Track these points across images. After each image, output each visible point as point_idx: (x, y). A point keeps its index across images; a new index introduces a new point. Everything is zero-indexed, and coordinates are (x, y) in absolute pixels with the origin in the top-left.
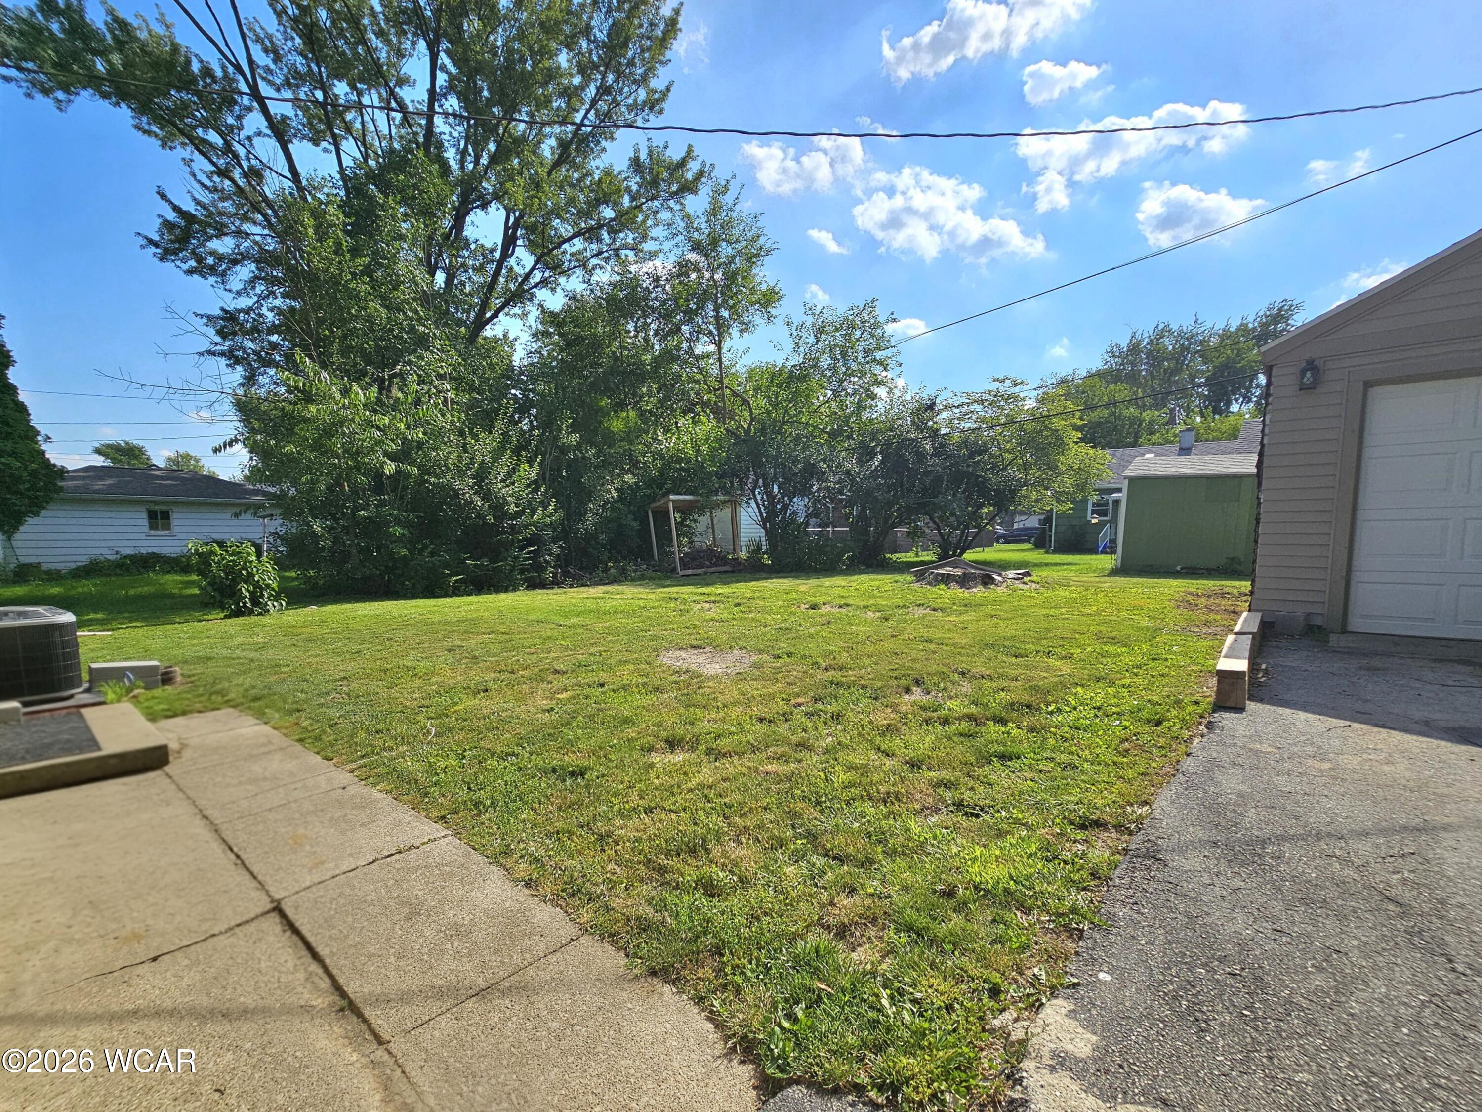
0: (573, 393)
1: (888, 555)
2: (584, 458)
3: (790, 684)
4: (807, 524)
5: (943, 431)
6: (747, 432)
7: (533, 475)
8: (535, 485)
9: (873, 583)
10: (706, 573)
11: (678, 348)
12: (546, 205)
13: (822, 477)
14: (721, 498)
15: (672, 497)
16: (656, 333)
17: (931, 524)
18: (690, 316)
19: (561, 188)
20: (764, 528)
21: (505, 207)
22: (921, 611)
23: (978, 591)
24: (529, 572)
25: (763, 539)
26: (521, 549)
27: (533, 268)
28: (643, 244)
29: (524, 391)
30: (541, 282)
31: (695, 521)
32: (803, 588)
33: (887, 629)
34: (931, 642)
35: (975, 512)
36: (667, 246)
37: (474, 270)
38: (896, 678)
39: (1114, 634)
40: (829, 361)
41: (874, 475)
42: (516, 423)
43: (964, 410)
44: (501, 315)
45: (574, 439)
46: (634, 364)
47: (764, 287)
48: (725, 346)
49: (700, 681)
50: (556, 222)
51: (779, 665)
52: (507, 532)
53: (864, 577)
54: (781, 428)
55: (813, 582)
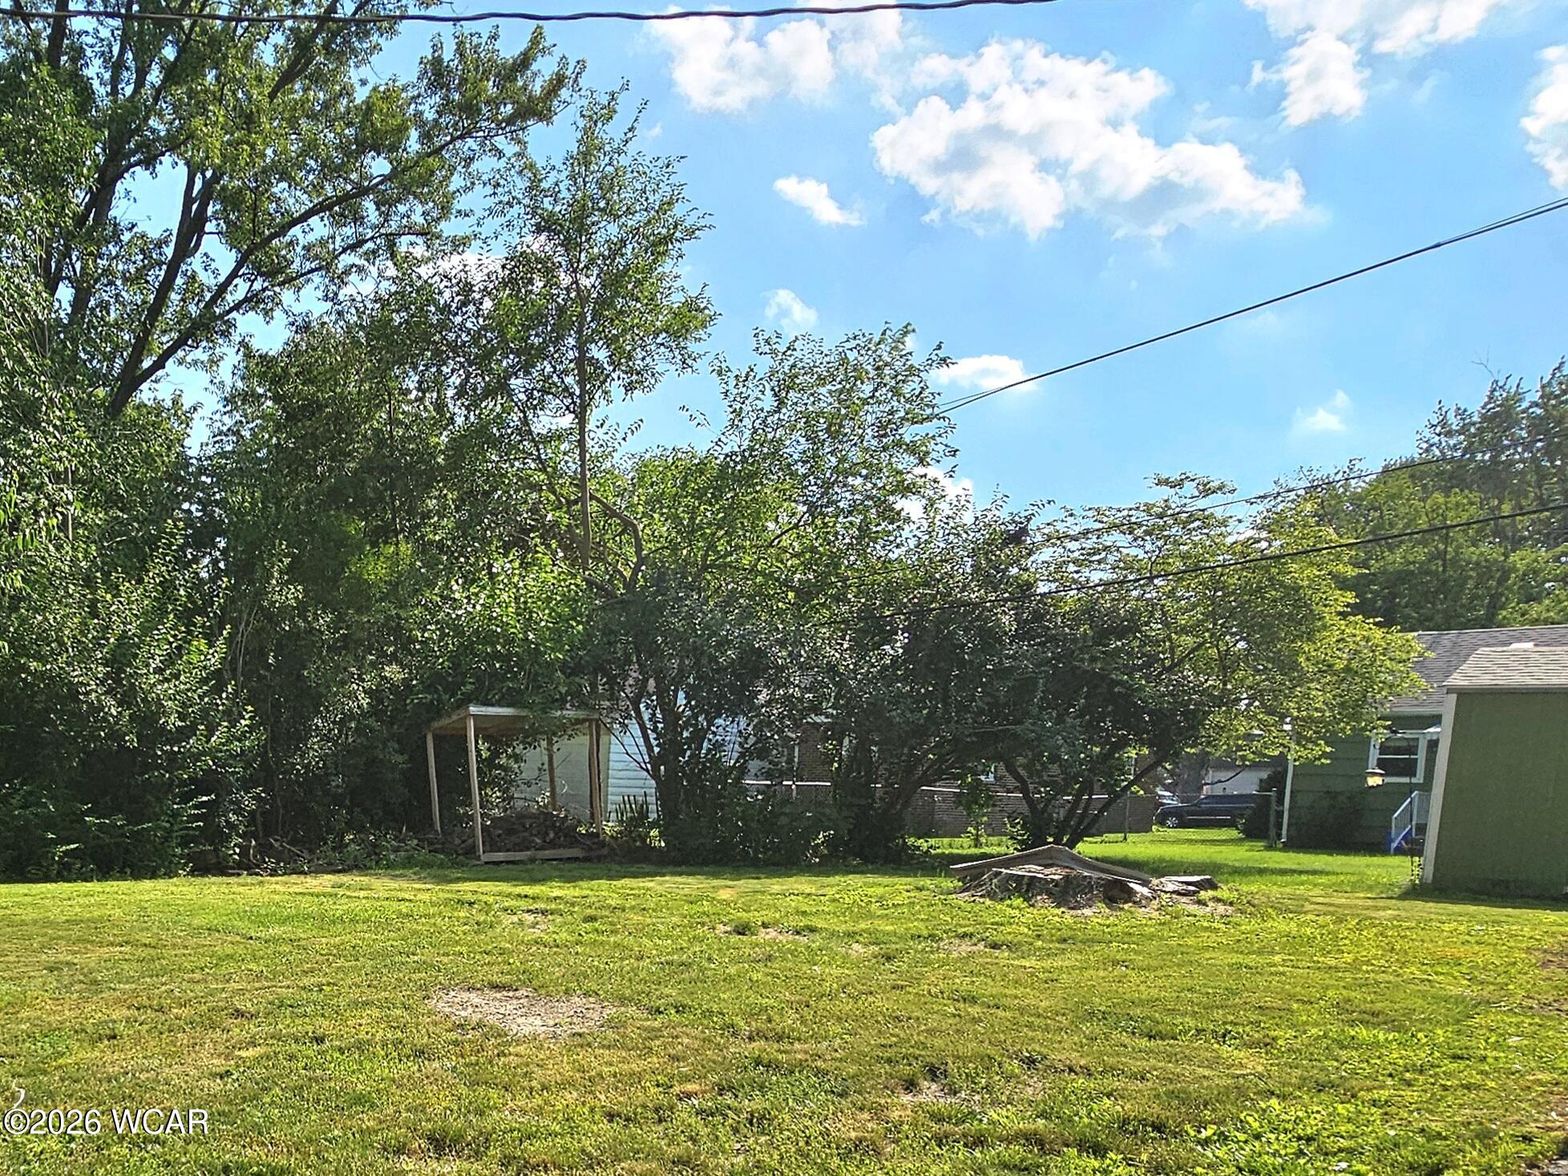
0: (296, 507)
1: (910, 841)
2: (311, 630)
3: (675, 1058)
4: (743, 771)
5: (1042, 588)
6: (630, 585)
7: (214, 661)
8: (216, 680)
9: (870, 891)
10: (532, 860)
11: (499, 420)
12: (263, 156)
13: (777, 680)
14: (570, 713)
15: (473, 709)
16: (461, 392)
17: (1011, 782)
18: (529, 358)
19: (293, 122)
20: (655, 775)
21: (188, 164)
22: (965, 947)
23: (1096, 915)
24: (197, 844)
25: (652, 799)
26: (186, 798)
27: (234, 274)
28: (443, 225)
29: (204, 504)
30: (246, 300)
31: (517, 758)
32: (724, 895)
33: (886, 975)
34: (973, 1000)
35: (1105, 757)
36: (492, 225)
37: (125, 280)
38: (889, 1061)
39: (1378, 1006)
40: (804, 444)
41: (887, 674)
42: (189, 564)
43: (1088, 544)
44: (170, 363)
45: (293, 594)
46: (416, 451)
47: (677, 299)
48: (594, 417)
49: (504, 1044)
50: (280, 188)
51: (657, 1024)
52: (159, 767)
53: (855, 880)
54: (698, 576)
55: (747, 884)
